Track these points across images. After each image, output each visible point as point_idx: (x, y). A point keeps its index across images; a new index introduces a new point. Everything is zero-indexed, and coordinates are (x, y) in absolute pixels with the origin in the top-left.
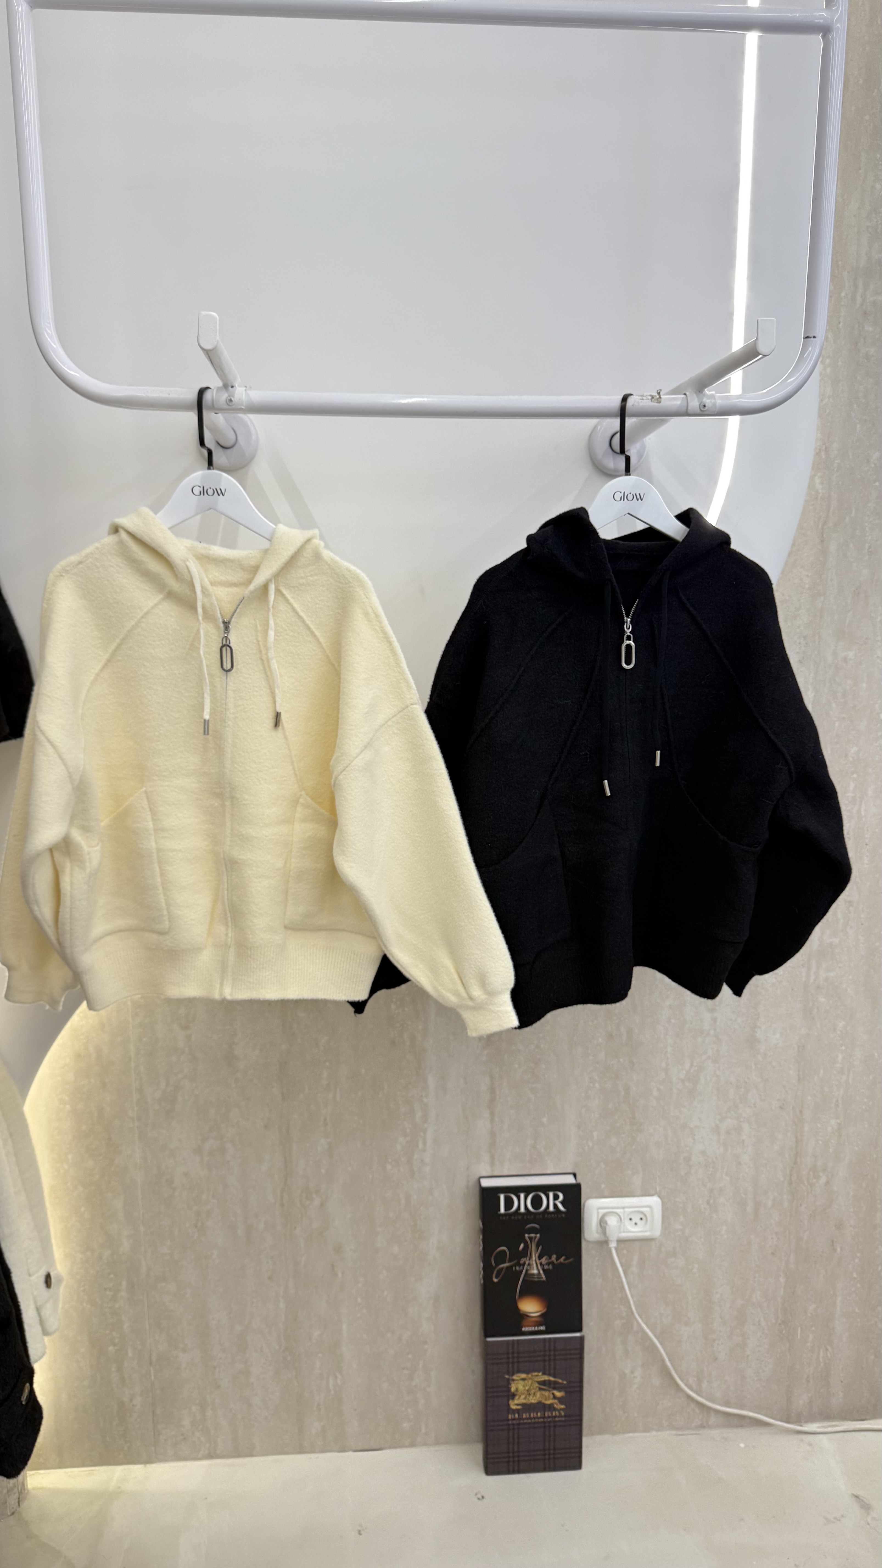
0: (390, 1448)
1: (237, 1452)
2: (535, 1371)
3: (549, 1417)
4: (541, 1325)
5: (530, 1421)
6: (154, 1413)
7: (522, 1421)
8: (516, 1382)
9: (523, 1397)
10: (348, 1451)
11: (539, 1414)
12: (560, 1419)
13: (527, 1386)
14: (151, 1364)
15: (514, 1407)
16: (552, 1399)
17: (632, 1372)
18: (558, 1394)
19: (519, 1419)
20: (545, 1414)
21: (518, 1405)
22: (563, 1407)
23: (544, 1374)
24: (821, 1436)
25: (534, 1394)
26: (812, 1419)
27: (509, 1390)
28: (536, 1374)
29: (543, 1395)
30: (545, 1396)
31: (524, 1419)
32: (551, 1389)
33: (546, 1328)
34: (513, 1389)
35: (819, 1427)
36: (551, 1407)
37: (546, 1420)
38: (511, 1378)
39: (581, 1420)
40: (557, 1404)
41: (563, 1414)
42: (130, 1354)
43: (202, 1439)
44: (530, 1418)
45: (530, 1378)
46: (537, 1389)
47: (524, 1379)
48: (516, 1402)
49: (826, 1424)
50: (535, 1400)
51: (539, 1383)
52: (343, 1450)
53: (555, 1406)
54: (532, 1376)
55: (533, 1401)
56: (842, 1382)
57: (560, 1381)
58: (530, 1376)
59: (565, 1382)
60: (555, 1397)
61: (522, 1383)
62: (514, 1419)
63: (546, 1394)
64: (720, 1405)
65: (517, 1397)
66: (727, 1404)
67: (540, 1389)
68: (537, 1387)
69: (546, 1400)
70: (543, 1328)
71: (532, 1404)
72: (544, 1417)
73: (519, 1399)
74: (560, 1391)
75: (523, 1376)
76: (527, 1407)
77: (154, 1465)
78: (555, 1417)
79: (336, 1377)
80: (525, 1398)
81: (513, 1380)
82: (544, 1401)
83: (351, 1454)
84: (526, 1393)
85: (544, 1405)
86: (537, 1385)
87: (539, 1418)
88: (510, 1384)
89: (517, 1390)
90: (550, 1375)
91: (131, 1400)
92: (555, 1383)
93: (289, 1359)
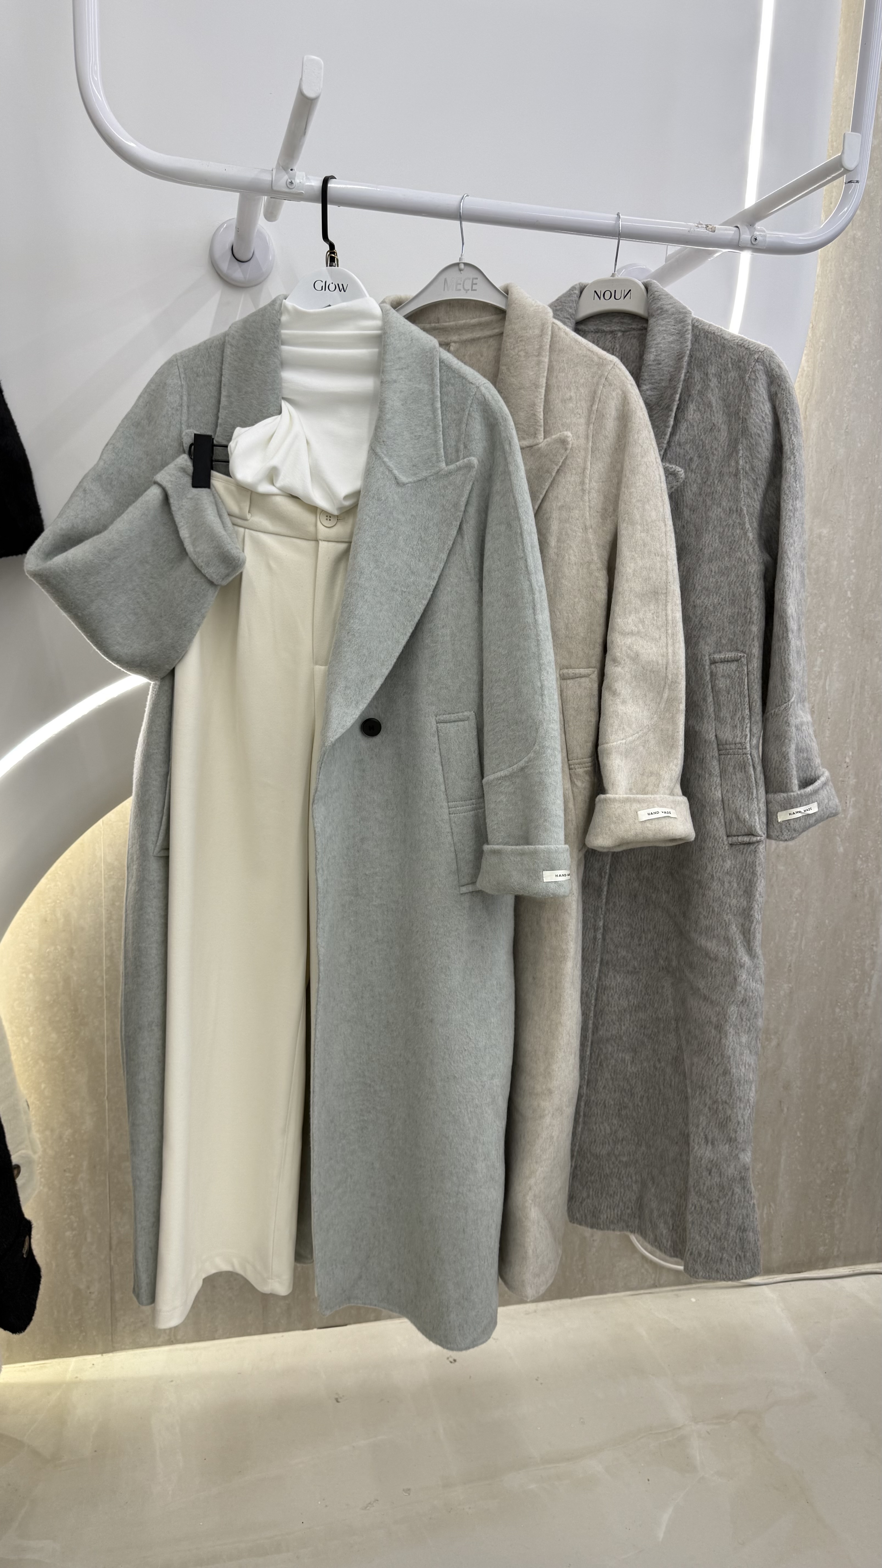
0: (355, 1323)
6: (112, 1299)
10: (312, 1329)
14: (111, 1248)
24: (763, 1287)
35: (761, 1280)
42: (89, 1240)
49: (766, 1277)
52: (308, 1327)
56: (782, 1236)
77: (111, 1354)
83: (315, 1330)
91: (88, 1288)
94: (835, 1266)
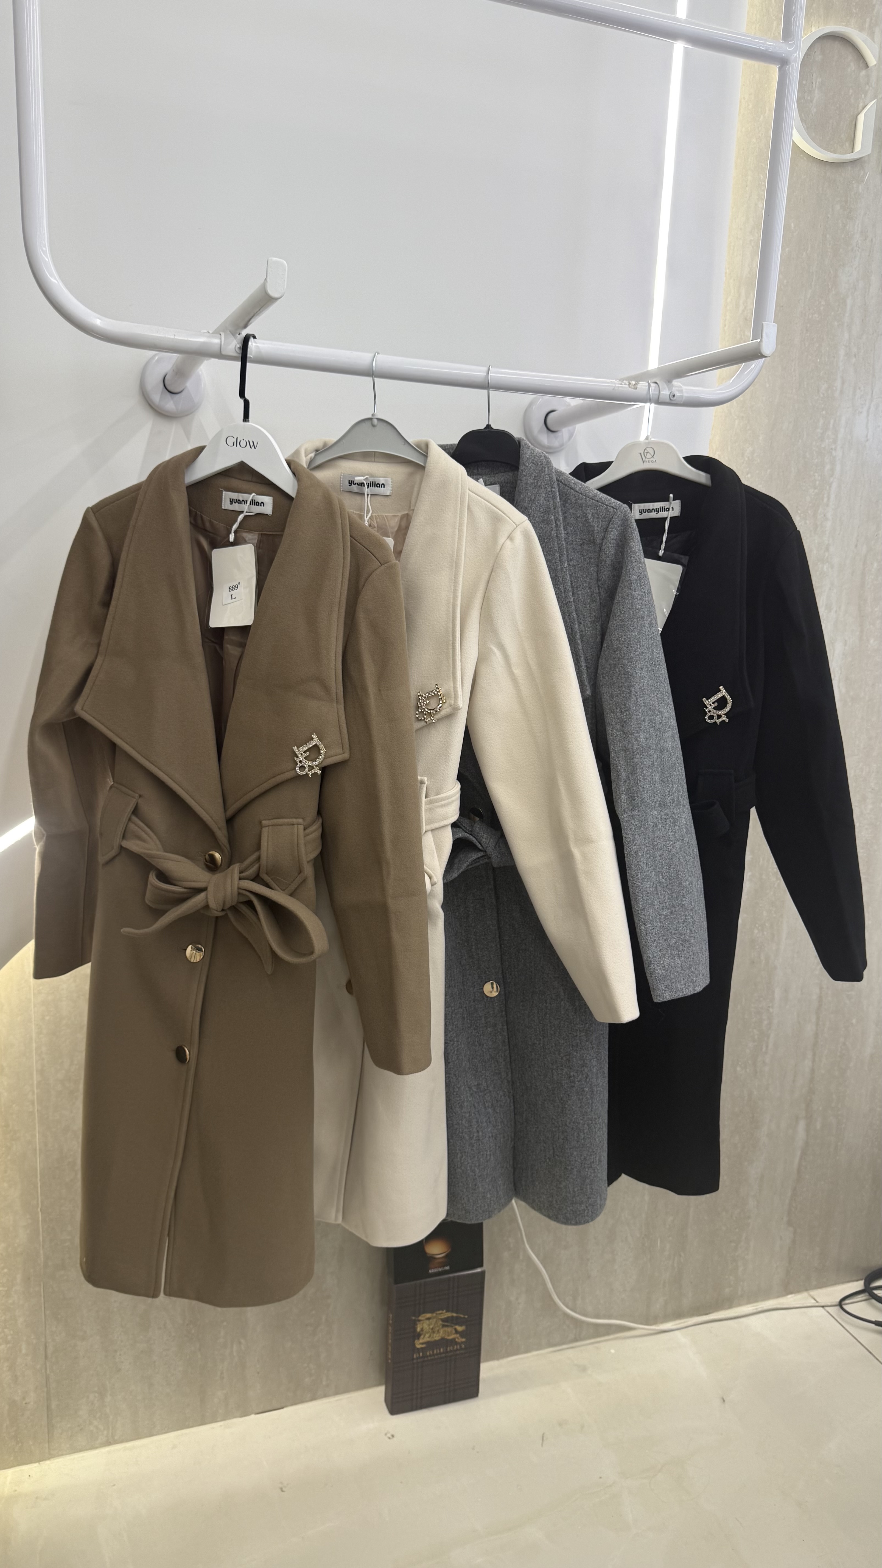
0: (292, 1405)
1: (137, 1435)
2: (439, 1310)
3: (451, 1351)
4: (447, 1266)
5: (433, 1357)
6: (49, 1408)
7: (426, 1359)
8: (422, 1322)
9: (427, 1335)
10: (250, 1415)
11: (442, 1350)
12: (461, 1352)
13: (431, 1324)
14: (46, 1357)
15: (418, 1346)
16: (454, 1334)
17: (517, 1299)
18: (460, 1328)
19: (423, 1357)
20: (447, 1349)
21: (422, 1344)
22: (464, 1340)
23: (448, 1311)
24: (676, 1332)
25: (438, 1331)
26: (666, 1318)
27: (415, 1329)
28: (440, 1312)
29: (445, 1331)
30: (448, 1332)
31: (427, 1356)
32: (453, 1325)
33: (450, 1268)
34: (418, 1330)
35: (673, 1325)
36: (453, 1341)
37: (447, 1354)
38: (417, 1319)
39: (479, 1350)
40: (458, 1338)
41: (463, 1346)
42: (24, 1351)
43: (101, 1427)
44: (433, 1355)
45: (434, 1317)
46: (441, 1326)
47: (429, 1319)
48: (421, 1341)
49: (677, 1322)
50: (438, 1337)
51: (443, 1320)
52: (245, 1414)
53: (457, 1340)
54: (437, 1314)
55: (437, 1338)
56: (691, 1283)
57: (462, 1316)
58: (434, 1315)
59: (466, 1317)
60: (457, 1332)
61: (427, 1322)
62: (417, 1358)
63: (449, 1329)
64: (592, 1317)
65: (422, 1336)
66: (598, 1317)
67: (444, 1326)
68: (441, 1324)
69: (449, 1336)
70: (448, 1268)
71: (436, 1341)
72: (447, 1352)
73: (423, 1338)
74: (461, 1326)
75: (429, 1315)
76: (431, 1345)
77: (48, 1462)
78: (457, 1350)
79: (240, 1343)
80: (429, 1337)
81: (419, 1321)
82: (446, 1337)
83: (253, 1416)
84: (430, 1330)
85: (446, 1339)
86: (441, 1322)
87: (440, 1353)
88: (417, 1324)
89: (422, 1330)
90: (452, 1311)
91: (24, 1398)
92: (457, 1318)
93: (193, 1331)
94: (740, 1305)
